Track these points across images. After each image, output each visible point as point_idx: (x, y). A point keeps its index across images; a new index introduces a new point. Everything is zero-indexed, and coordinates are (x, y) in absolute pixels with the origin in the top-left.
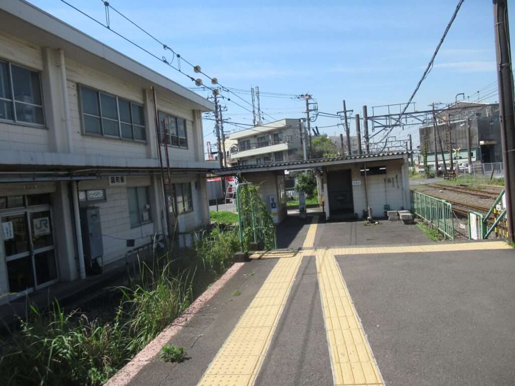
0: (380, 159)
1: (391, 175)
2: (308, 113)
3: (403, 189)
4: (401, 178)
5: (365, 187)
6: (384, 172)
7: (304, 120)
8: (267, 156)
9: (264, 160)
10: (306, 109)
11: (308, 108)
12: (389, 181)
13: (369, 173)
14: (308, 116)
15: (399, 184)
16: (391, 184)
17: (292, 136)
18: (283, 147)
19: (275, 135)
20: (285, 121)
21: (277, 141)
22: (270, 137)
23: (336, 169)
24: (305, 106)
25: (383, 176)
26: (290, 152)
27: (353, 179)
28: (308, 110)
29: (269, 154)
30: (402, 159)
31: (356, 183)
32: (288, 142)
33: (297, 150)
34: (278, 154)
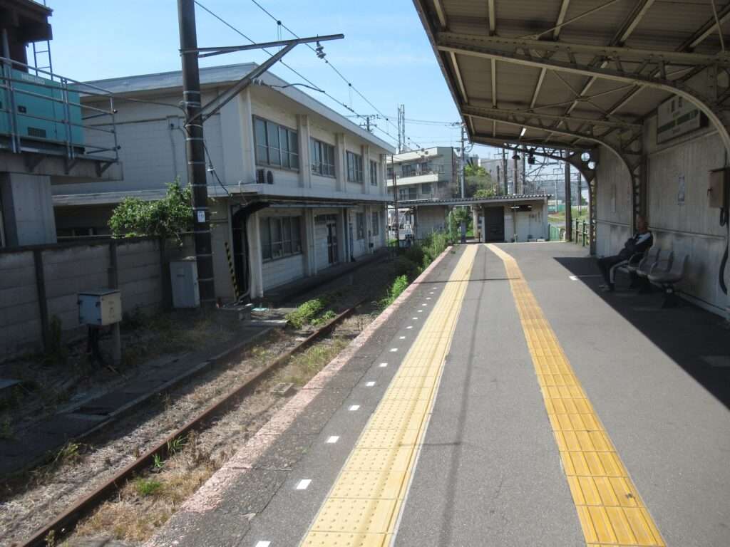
0: (526, 199)
1: (535, 212)
2: (463, 142)
3: (543, 223)
4: (542, 215)
5: (514, 220)
6: (530, 210)
7: (458, 149)
8: (413, 187)
9: (410, 192)
10: (461, 138)
11: (463, 137)
12: (533, 217)
13: (518, 210)
14: (463, 145)
15: (541, 219)
16: (534, 219)
17: (442, 166)
18: (432, 178)
19: (424, 165)
20: (436, 149)
21: (425, 171)
22: (418, 165)
23: (490, 206)
24: (460, 135)
25: (528, 213)
26: (440, 184)
27: (505, 213)
28: (463, 139)
29: (416, 185)
30: (543, 200)
31: (508, 217)
32: (439, 173)
33: (447, 182)
34: (426, 186)
